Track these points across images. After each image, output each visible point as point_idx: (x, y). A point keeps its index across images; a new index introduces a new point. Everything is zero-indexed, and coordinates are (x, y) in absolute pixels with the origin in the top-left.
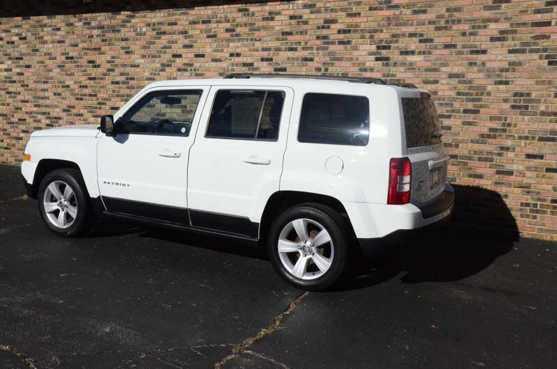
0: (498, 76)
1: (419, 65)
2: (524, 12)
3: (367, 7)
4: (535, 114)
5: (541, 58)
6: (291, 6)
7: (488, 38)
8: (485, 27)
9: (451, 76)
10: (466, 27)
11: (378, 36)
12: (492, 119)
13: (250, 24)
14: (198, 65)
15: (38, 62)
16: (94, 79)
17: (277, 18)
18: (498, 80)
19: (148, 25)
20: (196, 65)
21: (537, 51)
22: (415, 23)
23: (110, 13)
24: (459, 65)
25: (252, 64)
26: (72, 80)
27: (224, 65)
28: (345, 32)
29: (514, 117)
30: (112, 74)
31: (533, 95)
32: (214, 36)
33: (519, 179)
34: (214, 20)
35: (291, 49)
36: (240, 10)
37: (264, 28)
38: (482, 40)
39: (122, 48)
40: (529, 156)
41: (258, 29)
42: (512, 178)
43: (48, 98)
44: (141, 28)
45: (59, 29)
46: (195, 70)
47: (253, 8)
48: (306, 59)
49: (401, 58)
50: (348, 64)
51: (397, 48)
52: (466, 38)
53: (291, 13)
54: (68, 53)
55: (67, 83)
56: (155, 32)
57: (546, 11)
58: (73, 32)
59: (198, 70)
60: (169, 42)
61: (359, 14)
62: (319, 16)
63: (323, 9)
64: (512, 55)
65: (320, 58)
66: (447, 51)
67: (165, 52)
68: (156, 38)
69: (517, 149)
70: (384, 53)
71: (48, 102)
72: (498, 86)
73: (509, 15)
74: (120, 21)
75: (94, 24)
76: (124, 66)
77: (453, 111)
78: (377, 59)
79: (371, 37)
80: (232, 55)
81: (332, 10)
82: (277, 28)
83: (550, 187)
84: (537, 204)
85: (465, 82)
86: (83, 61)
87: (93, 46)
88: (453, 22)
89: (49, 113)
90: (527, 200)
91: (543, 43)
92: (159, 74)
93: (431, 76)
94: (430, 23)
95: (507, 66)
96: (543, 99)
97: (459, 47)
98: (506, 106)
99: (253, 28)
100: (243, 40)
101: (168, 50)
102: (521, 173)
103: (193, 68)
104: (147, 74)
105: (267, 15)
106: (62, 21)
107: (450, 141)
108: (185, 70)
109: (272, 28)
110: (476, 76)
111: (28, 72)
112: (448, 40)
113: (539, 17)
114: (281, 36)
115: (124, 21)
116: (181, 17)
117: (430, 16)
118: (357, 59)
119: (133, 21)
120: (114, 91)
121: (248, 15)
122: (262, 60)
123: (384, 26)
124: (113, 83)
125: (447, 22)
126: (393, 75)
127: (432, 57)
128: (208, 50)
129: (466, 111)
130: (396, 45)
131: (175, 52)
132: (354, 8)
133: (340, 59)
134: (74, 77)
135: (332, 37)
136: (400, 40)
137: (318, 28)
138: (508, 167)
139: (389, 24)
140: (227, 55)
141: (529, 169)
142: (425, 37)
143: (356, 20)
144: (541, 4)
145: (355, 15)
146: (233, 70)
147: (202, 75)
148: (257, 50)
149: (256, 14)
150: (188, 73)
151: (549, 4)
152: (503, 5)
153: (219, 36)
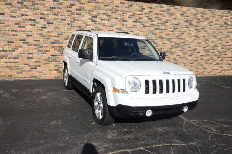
0: (130, 29)
1: (107, 24)
2: (136, 10)
3: (87, 1)
5: (141, 24)
7: (127, 17)
8: (126, 13)
9: (117, 28)
10: (121, 13)
11: (92, 13)
13: (32, 1)
21: (140, 22)
22: (105, 9)
24: (120, 25)
25: (35, 20)
27: (18, 19)
28: (79, 10)
35: (55, 15)
37: (40, 4)
38: (125, 17)
41: (37, 4)
48: (63, 20)
49: (100, 21)
50: (81, 22)
51: (99, 18)
52: (121, 16)
59: (1, 21)
61: (84, 3)
62: (67, 2)
64: (134, 23)
65: (69, 20)
66: (116, 20)
70: (94, 19)
73: (132, 11)
78: (92, 21)
79: (90, 13)
80: (23, 15)
82: (47, 5)
88: (117, 10)
91: (141, 20)
93: (111, 28)
94: (110, 10)
95: (133, 26)
97: (119, 19)
99: (34, 4)
100: (29, 8)
109: (44, 4)
113: (140, 12)
114: (49, 8)
117: (110, 7)
118: (85, 21)
122: (40, 18)
123: (94, 9)
125: (115, 10)
126: (98, 28)
127: (111, 22)
128: (7, 11)
130: (98, 16)
132: (82, 1)
133: (78, 21)
135: (73, 12)
136: (100, 15)
137: (67, 7)
139: (96, 9)
140: (20, 15)
142: (108, 15)
143: (83, 6)
144: (140, 9)
145: (82, 4)
146: (24, 22)
147: (4, 24)
148: (37, 14)
151: (142, 9)
152: (131, 7)
153: (13, 5)
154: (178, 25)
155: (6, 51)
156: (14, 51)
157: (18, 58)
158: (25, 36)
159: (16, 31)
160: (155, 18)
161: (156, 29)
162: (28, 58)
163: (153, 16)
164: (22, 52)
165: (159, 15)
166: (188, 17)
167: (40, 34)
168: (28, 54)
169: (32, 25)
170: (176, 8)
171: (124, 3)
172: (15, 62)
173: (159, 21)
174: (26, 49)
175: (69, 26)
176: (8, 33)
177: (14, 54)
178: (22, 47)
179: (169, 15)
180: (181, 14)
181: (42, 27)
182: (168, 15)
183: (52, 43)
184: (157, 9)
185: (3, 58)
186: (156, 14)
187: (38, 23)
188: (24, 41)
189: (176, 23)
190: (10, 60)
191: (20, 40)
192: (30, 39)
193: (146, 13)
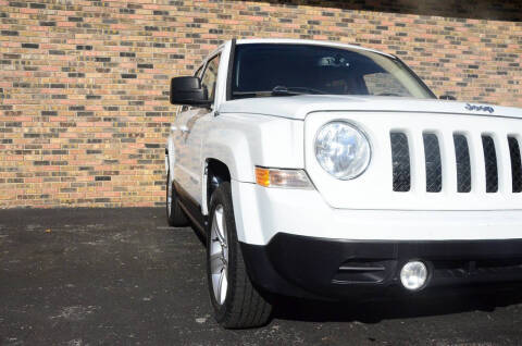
2: (364, 31)
3: (238, 11)
8: (338, 40)
10: (324, 38)
13: (104, 15)
14: (29, 57)
17: (138, 11)
20: (25, 57)
25: (109, 59)
27: (69, 58)
28: (216, 32)
32: (52, 24)
34: (51, 5)
35: (158, 45)
37: (122, 20)
41: (114, 21)
46: (23, 63)
48: (176, 57)
53: (156, 8)
57: (377, 33)
59: (29, 63)
61: (230, 16)
62: (187, 13)
63: (192, 8)
65: (191, 57)
73: (354, 32)
80: (80, 47)
81: (201, 9)
82: (139, 22)
88: (314, 32)
94: (295, 31)
99: (107, 20)
100: (95, 31)
103: (20, 61)
105: (125, 6)
109: (132, 21)
113: (373, 37)
114: (144, 31)
117: (295, 25)
121: (100, 4)
122: (122, 55)
123: (255, 30)
125: (309, 32)
128: (43, 40)
132: (224, 11)
137: (188, 26)
139: (260, 29)
140: (74, 47)
143: (228, 22)
144: (373, 27)
145: (226, 17)
146: (82, 65)
147: (35, 69)
148: (115, 45)
149: (111, 5)
150: (12, 67)
151: (378, 28)
152: (349, 24)
153: (59, 24)
154: (476, 67)
155: (38, 135)
156: (57, 136)
157: (65, 153)
158: (83, 97)
159: (62, 86)
160: (415, 49)
162: (88, 152)
163: (408, 44)
164: (75, 136)
165: (426, 43)
166: (505, 46)
167: (119, 93)
168: (89, 141)
169: (100, 71)
170: (469, 26)
171: (332, 15)
172: (59, 163)
173: (426, 59)
174: (84, 131)
176: (45, 90)
177: (56, 143)
178: (75, 125)
179: (453, 43)
180: (482, 40)
181: (124, 76)
182: (447, 42)
183: (148, 114)
184: (418, 27)
185: (30, 152)
186: (417, 40)
187: (115, 65)
188: (80, 110)
189: (472, 63)
190: (45, 158)
191: (72, 108)
192: (95, 106)
193: (390, 38)
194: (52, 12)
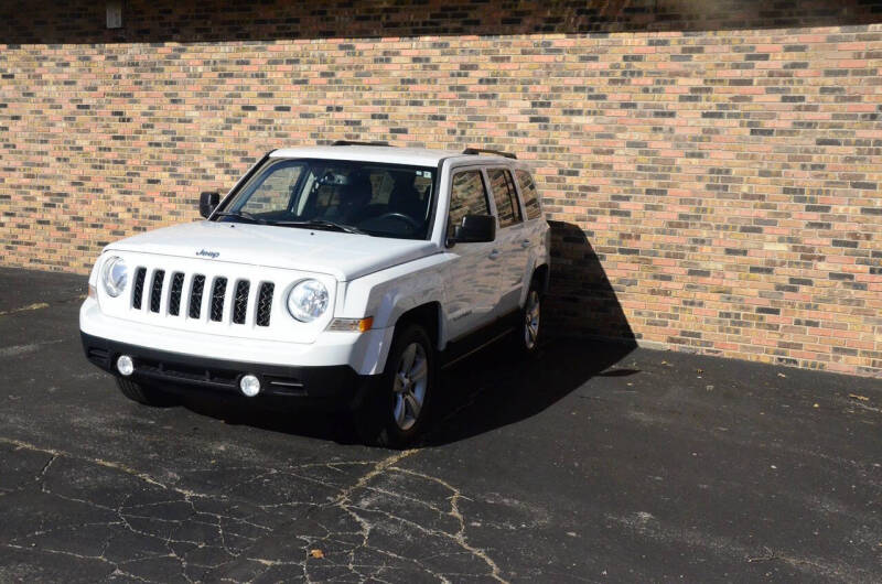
0: (690, 146)
1: (588, 129)
2: (720, 66)
3: (519, 50)
4: (736, 196)
5: (742, 125)
6: (414, 44)
7: (677, 96)
8: (673, 82)
9: (631, 144)
10: (648, 81)
11: (532, 89)
12: (682, 202)
13: (357, 67)
14: (281, 121)
15: (32, 112)
16: (122, 138)
17: (395, 59)
18: (689, 151)
19: (206, 63)
20: (278, 122)
21: (737, 116)
22: (583, 73)
23: (148, 45)
24: (641, 131)
25: (358, 123)
26: (87, 139)
27: (318, 122)
28: (488, 81)
29: (710, 201)
30: (149, 131)
31: (734, 173)
32: (305, 82)
33: (718, 281)
34: (305, 59)
35: (414, 103)
36: (342, 47)
37: (376, 72)
38: (669, 99)
39: (166, 95)
40: (729, 251)
41: (368, 74)
42: (709, 280)
43: (48, 165)
44: (195, 67)
45: (67, 65)
46: (275, 129)
47: (361, 45)
48: (435, 118)
49: (563, 119)
50: (493, 125)
51: (559, 106)
52: (650, 96)
53: (415, 53)
54: (81, 101)
55: (79, 143)
56: (217, 73)
57: (747, 67)
58: (90, 70)
59: (280, 129)
60: (237, 88)
61: (508, 58)
62: (453, 58)
63: (458, 50)
64: (707, 120)
65: (454, 117)
66: (624, 112)
67: (231, 103)
68: (218, 82)
69: (714, 242)
70: (542, 112)
71: (47, 171)
72: (690, 160)
73: (702, 69)
74: (163, 56)
75: (122, 59)
76: (169, 120)
77: (633, 191)
78: (533, 120)
79: (525, 90)
80: (329, 109)
81: (471, 51)
82: (395, 74)
83: (755, 291)
84: (739, 315)
85: (647, 153)
86: (105, 112)
87: (121, 90)
88: (632, 74)
89: (48, 188)
90: (728, 308)
91: (743, 107)
92: (221, 133)
93: (604, 144)
94: (602, 74)
95: (700, 134)
96: (745, 177)
97: (640, 107)
98: (701, 186)
99: (360, 73)
100: (346, 88)
101: (235, 100)
102: (719, 274)
103: (273, 126)
104: (203, 133)
105: (380, 55)
106: (72, 53)
107: (629, 231)
108: (260, 128)
109: (387, 73)
110: (661, 145)
111: (15, 127)
112: (626, 98)
113: (738, 74)
114: (399, 84)
115: (169, 57)
116: (256, 54)
117: (603, 65)
118: (506, 119)
119: (183, 56)
120: (152, 157)
121: (354, 54)
122: (373, 117)
123: (541, 76)
124: (150, 144)
125: (624, 73)
126: (553, 142)
127: (605, 119)
128: (295, 102)
129: (649, 192)
130: (557, 101)
131: (246, 103)
132: (501, 51)
133: (483, 119)
134: (89, 136)
135: (471, 88)
136: (564, 95)
137: (453, 75)
138: (704, 266)
139: (548, 74)
140: (323, 109)
141: (729, 268)
142: (596, 92)
143: (503, 66)
144: (740, 58)
145: (502, 59)
146: (331, 130)
147: (285, 136)
148: (366, 104)
149: (365, 54)
150: (265, 133)
151: (749, 57)
152: (695, 56)
153: (311, 81)
160: (824, 90)
161: (821, 142)
163: (808, 83)
165: (849, 78)
171: (664, 43)
173: (847, 107)
175: (453, 138)
184: (833, 48)
186: (829, 73)
193: (771, 74)
194: (305, 67)
